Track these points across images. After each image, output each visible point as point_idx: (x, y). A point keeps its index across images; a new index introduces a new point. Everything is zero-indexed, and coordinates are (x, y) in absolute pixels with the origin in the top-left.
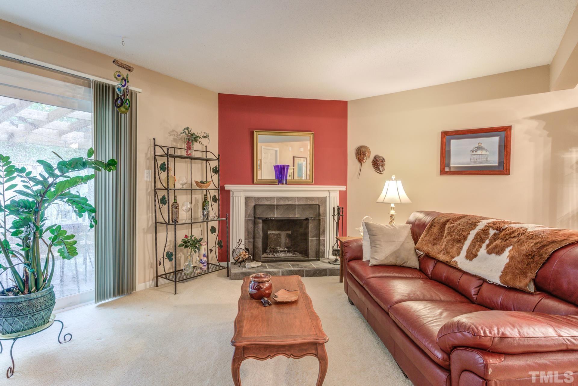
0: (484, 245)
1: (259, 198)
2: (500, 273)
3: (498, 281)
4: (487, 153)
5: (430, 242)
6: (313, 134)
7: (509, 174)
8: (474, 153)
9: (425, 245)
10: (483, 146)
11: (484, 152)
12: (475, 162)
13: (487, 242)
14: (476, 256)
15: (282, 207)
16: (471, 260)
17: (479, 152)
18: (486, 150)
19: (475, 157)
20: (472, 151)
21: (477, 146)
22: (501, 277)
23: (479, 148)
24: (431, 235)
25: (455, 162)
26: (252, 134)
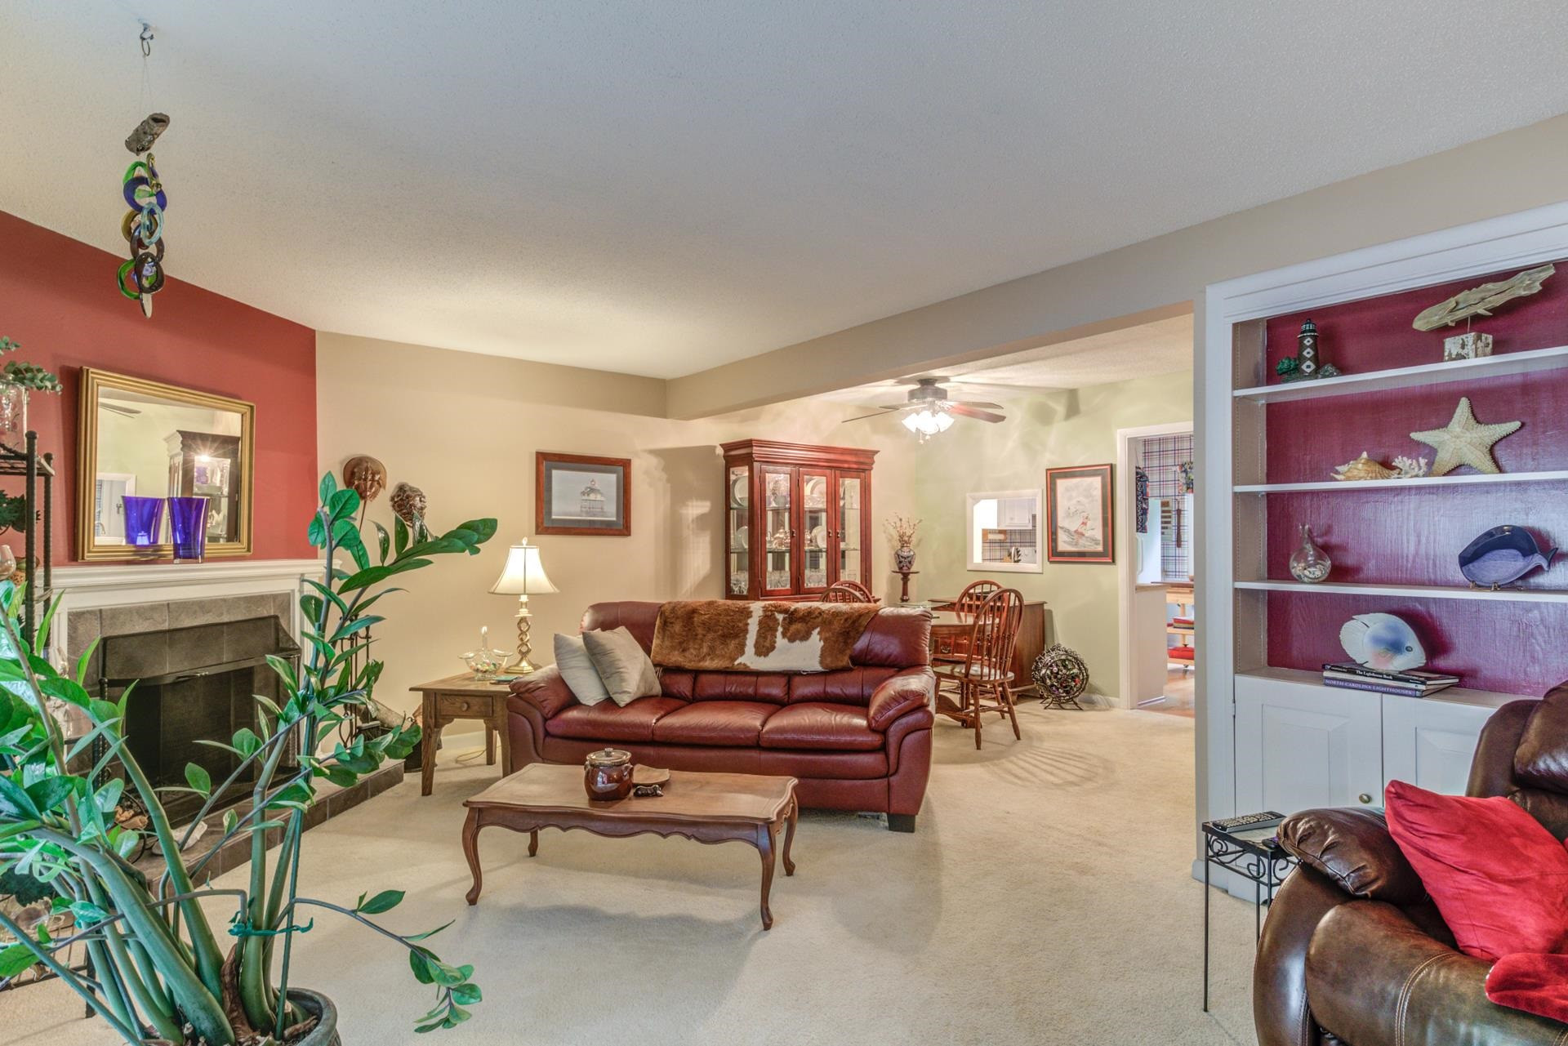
0: (779, 634)
1: (115, 614)
2: (818, 659)
3: (819, 668)
4: (603, 499)
5: (673, 648)
6: (252, 407)
7: (630, 535)
8: (586, 497)
9: (669, 654)
10: (597, 486)
11: (599, 497)
12: (588, 513)
13: (780, 629)
14: (773, 648)
15: (184, 634)
16: (766, 655)
17: (592, 496)
18: (602, 494)
19: (587, 504)
20: (583, 493)
21: (589, 485)
22: (821, 663)
23: (592, 490)
24: (672, 637)
25: (560, 509)
26: (74, 383)
